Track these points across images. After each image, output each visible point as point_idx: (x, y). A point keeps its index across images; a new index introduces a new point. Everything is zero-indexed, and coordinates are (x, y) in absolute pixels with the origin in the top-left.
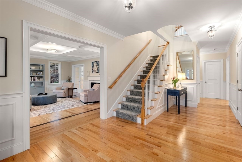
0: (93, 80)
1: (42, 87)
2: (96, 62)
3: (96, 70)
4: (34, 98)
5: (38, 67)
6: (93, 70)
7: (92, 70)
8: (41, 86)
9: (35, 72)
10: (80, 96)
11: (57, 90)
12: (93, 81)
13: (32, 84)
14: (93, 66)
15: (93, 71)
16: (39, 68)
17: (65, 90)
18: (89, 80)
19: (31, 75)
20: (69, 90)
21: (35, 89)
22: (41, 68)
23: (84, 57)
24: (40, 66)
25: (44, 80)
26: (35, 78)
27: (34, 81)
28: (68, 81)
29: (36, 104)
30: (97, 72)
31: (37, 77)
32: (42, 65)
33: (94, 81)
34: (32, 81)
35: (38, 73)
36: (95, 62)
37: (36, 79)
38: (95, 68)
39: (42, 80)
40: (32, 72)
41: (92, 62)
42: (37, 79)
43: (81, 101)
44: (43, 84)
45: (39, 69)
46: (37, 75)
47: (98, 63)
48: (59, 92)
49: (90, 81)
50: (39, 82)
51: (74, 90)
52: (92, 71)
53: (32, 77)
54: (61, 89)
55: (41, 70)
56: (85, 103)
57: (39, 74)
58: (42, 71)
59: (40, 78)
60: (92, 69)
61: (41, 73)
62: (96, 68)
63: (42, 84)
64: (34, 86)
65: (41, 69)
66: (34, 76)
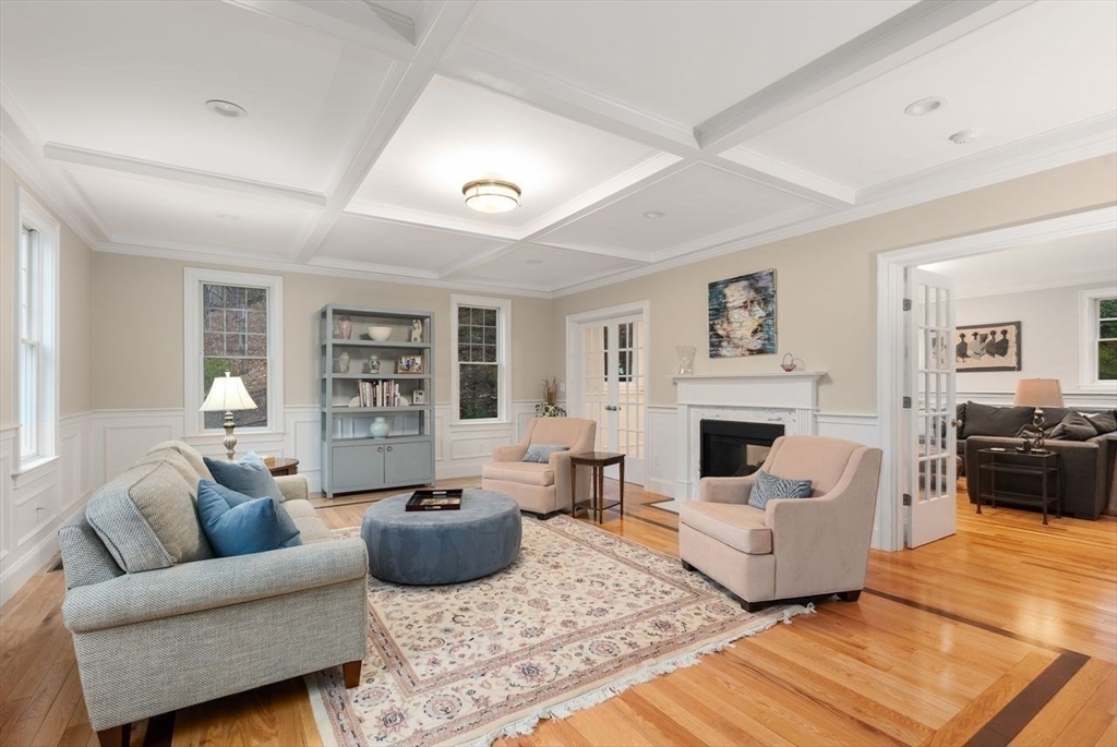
0: (723, 407)
1: (421, 439)
2: (744, 283)
3: (749, 333)
4: (385, 531)
5: (404, 330)
6: (718, 336)
7: (706, 333)
8: (417, 432)
9: (390, 358)
10: (680, 523)
11: (501, 461)
12: (719, 412)
13: (374, 421)
14: (718, 311)
15: (716, 343)
16: (406, 337)
17: (553, 467)
18: (690, 406)
19: (373, 371)
20: (578, 467)
21: (389, 449)
22: (416, 333)
23: (652, 257)
24: (412, 324)
25: (430, 400)
26: (388, 389)
27: (386, 408)
28: (547, 410)
29: (397, 572)
30: (751, 352)
31: (397, 381)
32: (422, 319)
33: (730, 412)
34: (375, 404)
35: (403, 359)
36: (737, 280)
37: (395, 396)
38: (735, 325)
39: (419, 399)
40: (374, 357)
41: (712, 286)
42: (398, 394)
43: (691, 569)
44: (427, 422)
45: (409, 340)
46: (396, 372)
47: (761, 284)
48: (513, 479)
49: (692, 410)
50: (409, 414)
51: (605, 468)
52: (712, 345)
53: (374, 386)
54: (524, 456)
55: (418, 344)
56: (755, 608)
57: (408, 366)
58: (420, 351)
59: (412, 387)
60: (712, 328)
61: (418, 360)
62: (742, 324)
63: (421, 424)
64: (383, 434)
65: (419, 340)
66: (384, 381)
